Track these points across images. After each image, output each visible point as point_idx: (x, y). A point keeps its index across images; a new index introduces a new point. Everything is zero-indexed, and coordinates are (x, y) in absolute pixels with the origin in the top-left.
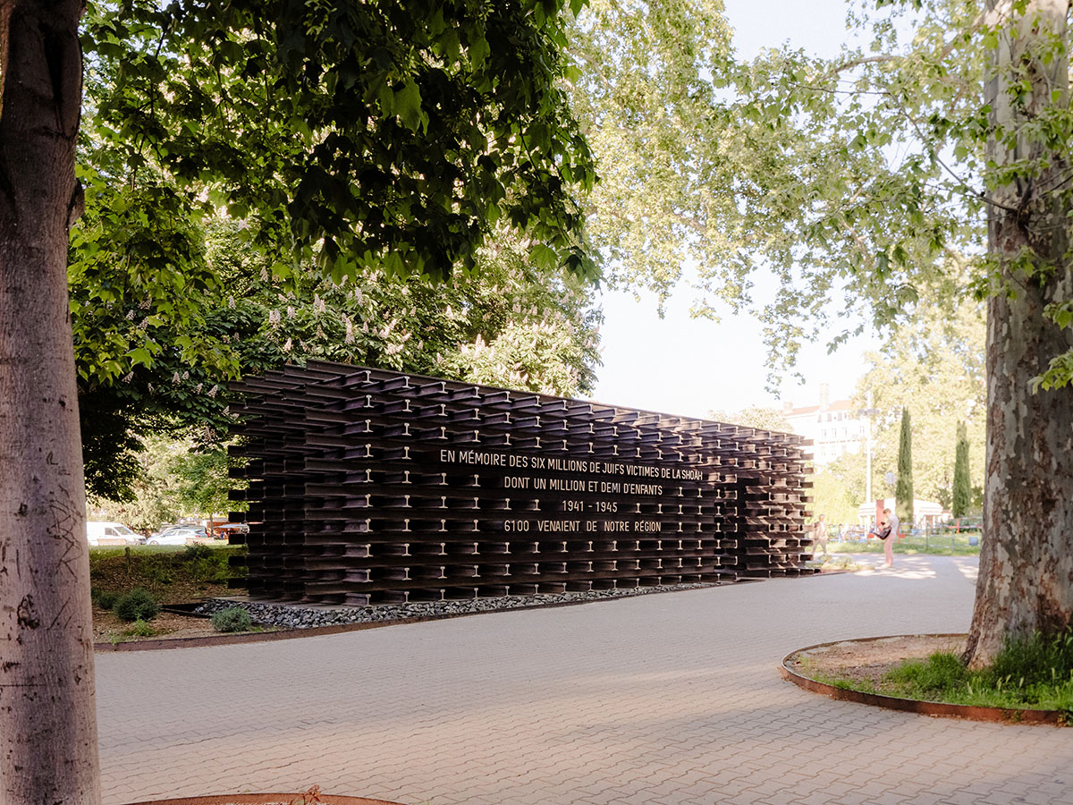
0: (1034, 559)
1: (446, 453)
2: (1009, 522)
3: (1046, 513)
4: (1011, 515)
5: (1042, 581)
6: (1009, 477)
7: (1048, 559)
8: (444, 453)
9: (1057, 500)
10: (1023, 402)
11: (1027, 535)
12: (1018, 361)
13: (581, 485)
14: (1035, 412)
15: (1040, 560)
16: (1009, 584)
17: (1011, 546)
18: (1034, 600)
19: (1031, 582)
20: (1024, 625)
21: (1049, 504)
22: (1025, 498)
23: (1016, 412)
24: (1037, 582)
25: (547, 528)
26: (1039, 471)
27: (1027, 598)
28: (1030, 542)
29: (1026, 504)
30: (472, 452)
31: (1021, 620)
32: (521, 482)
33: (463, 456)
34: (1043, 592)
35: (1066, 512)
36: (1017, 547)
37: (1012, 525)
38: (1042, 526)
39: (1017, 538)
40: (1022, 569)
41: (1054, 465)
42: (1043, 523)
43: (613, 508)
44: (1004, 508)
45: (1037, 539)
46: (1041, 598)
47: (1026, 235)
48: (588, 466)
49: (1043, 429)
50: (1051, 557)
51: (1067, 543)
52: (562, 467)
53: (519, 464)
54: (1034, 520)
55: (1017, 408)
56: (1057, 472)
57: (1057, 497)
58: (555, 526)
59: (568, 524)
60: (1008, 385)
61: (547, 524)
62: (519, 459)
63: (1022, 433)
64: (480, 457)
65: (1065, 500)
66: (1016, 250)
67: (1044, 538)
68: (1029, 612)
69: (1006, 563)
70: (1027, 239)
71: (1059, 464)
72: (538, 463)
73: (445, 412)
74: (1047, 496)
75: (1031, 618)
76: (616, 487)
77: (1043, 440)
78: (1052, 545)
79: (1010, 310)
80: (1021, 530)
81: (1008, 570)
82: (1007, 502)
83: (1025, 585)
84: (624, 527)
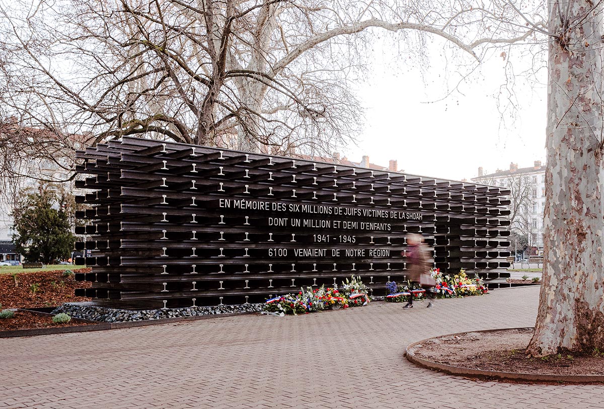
0: (572, 274)
1: (224, 201)
2: (555, 248)
3: (580, 242)
4: (556, 244)
5: (578, 289)
6: (555, 218)
7: (582, 274)
8: (222, 201)
9: (586, 233)
10: (565, 166)
11: (567, 257)
12: (561, 139)
13: (328, 223)
14: (572, 173)
15: (576, 275)
16: (554, 291)
17: (556, 265)
18: (573, 302)
19: (570, 290)
20: (565, 319)
21: (582, 235)
22: (566, 232)
23: (560, 173)
24: (574, 290)
25: (301, 254)
26: (575, 213)
27: (567, 300)
28: (569, 262)
29: (566, 236)
30: (243, 201)
31: (563, 316)
32: (281, 222)
33: (237, 203)
34: (578, 297)
35: (593, 242)
36: (560, 266)
37: (557, 251)
38: (577, 251)
39: (560, 259)
40: (564, 281)
41: (585, 210)
42: (578, 249)
43: (352, 239)
44: (551, 239)
45: (573, 260)
46: (577, 300)
47: (568, 53)
48: (333, 210)
49: (577, 185)
50: (583, 273)
51: (594, 263)
52: (312, 210)
53: (279, 209)
54: (571, 247)
55: (561, 171)
56: (586, 214)
57: (587, 231)
58: (308, 253)
59: (317, 251)
60: (555, 155)
61: (301, 251)
62: (280, 205)
63: (563, 187)
64: (249, 204)
65: (592, 233)
66: (561, 63)
67: (579, 260)
68: (569, 310)
69: (552, 277)
70: (568, 56)
71: (588, 209)
72: (294, 208)
73: (223, 172)
74: (580, 231)
75: (571, 315)
76: (355, 225)
77: (577, 192)
78: (584, 264)
79: (557, 104)
80: (563, 254)
81: (554, 281)
82: (553, 235)
83: (566, 292)
84: (361, 254)
